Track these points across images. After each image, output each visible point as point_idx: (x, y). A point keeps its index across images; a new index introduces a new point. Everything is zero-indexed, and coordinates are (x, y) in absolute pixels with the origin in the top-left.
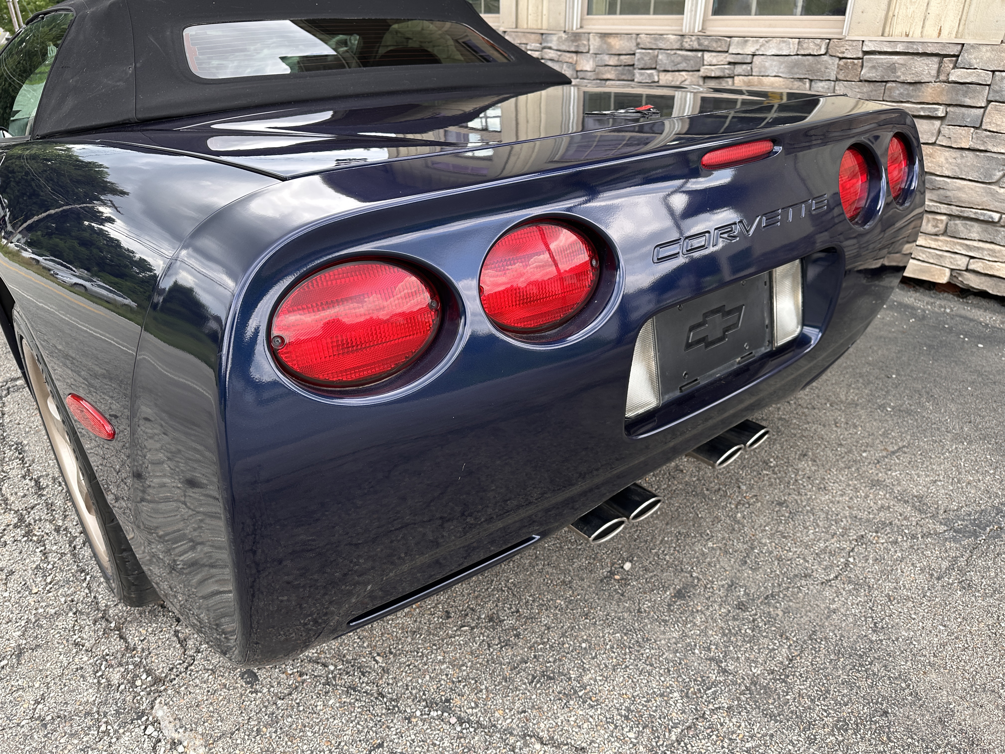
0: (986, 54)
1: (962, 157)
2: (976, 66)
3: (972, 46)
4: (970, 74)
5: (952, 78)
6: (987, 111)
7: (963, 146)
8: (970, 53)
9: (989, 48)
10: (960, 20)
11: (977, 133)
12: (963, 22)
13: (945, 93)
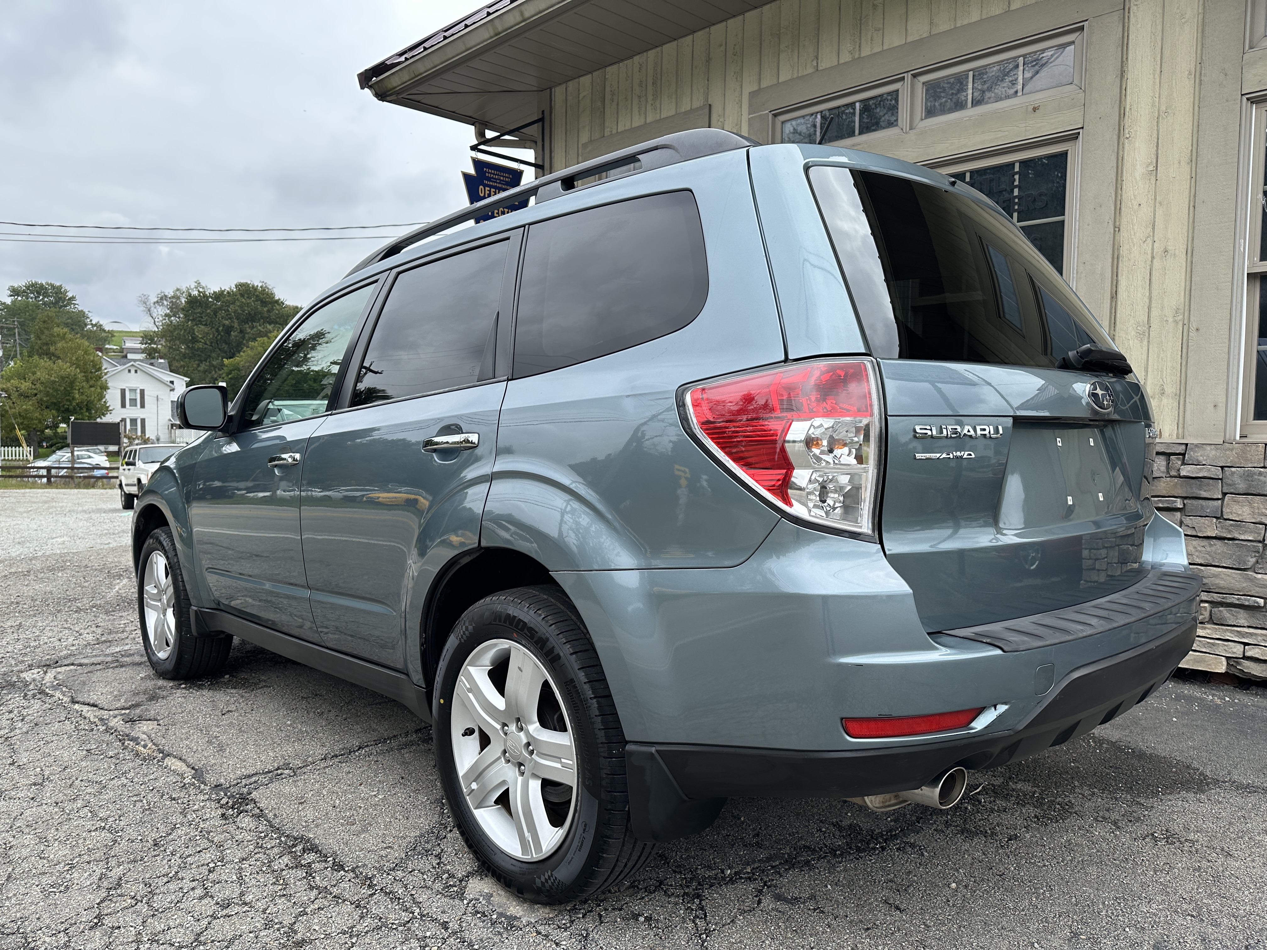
0: (1212, 452)
1: (1211, 545)
2: (1204, 463)
3: (1196, 446)
4: (1201, 470)
5: (1183, 473)
6: (1225, 502)
7: (1209, 534)
8: (1195, 452)
9: (1213, 447)
10: (1178, 424)
11: (1220, 522)
12: (1181, 426)
13: (1179, 487)
